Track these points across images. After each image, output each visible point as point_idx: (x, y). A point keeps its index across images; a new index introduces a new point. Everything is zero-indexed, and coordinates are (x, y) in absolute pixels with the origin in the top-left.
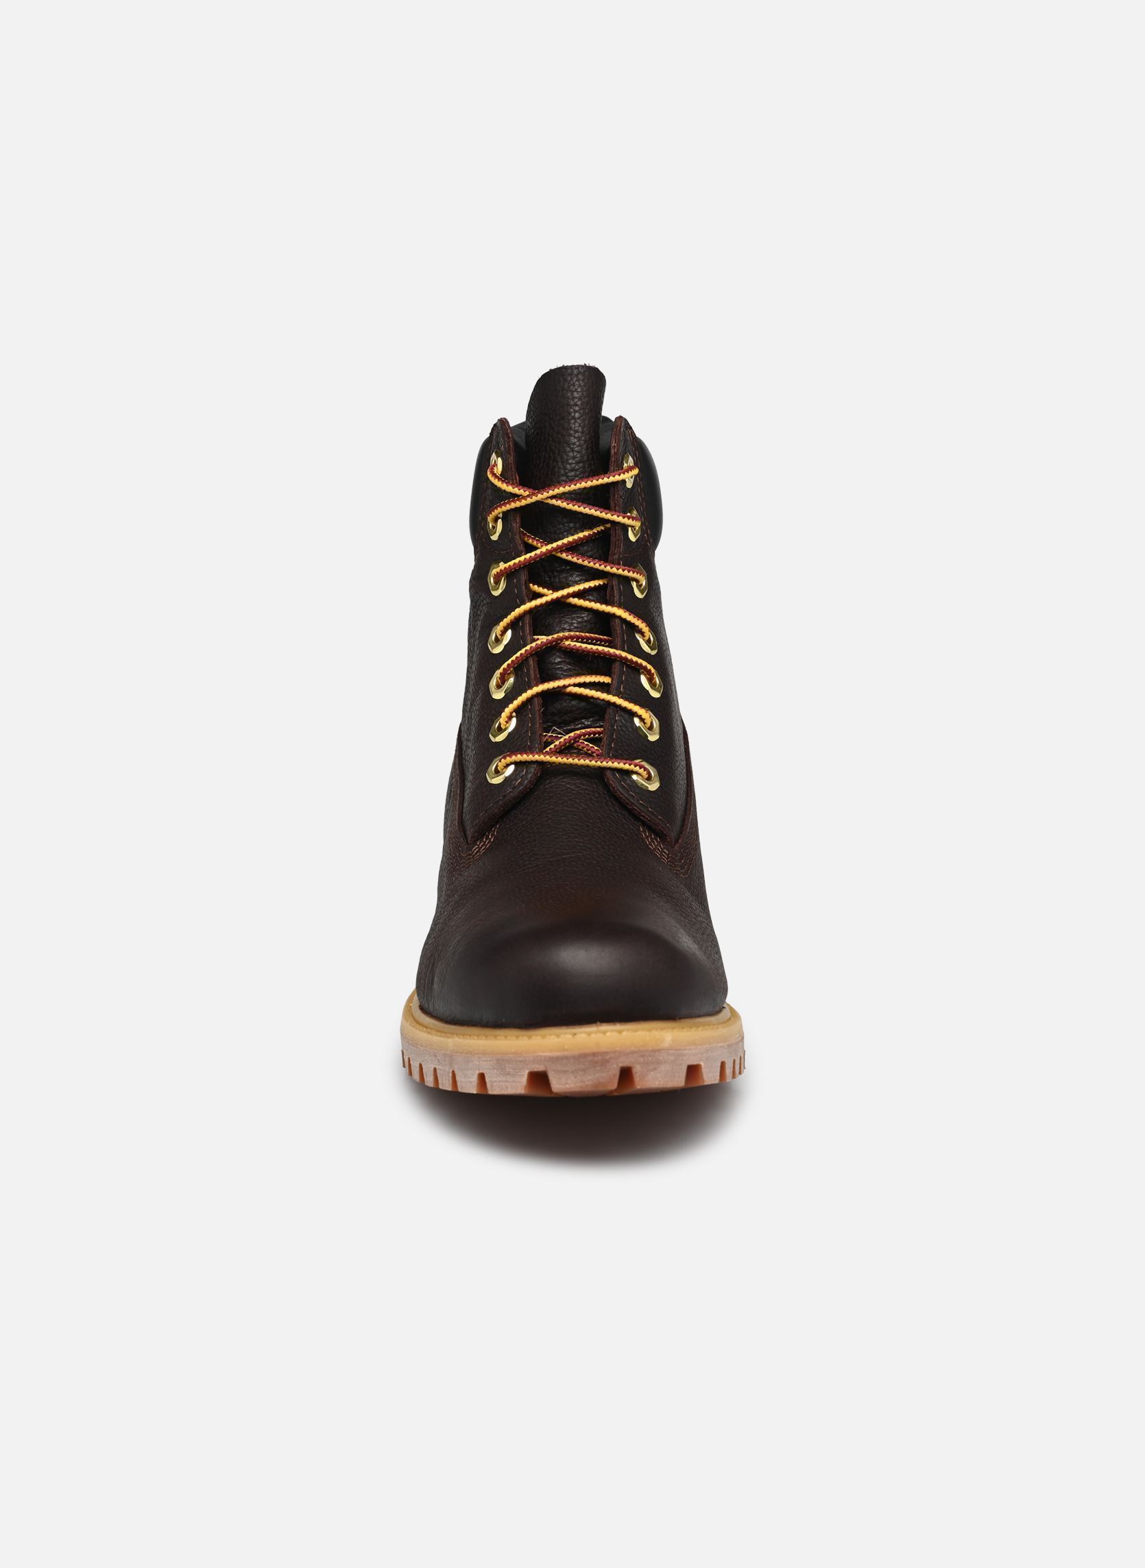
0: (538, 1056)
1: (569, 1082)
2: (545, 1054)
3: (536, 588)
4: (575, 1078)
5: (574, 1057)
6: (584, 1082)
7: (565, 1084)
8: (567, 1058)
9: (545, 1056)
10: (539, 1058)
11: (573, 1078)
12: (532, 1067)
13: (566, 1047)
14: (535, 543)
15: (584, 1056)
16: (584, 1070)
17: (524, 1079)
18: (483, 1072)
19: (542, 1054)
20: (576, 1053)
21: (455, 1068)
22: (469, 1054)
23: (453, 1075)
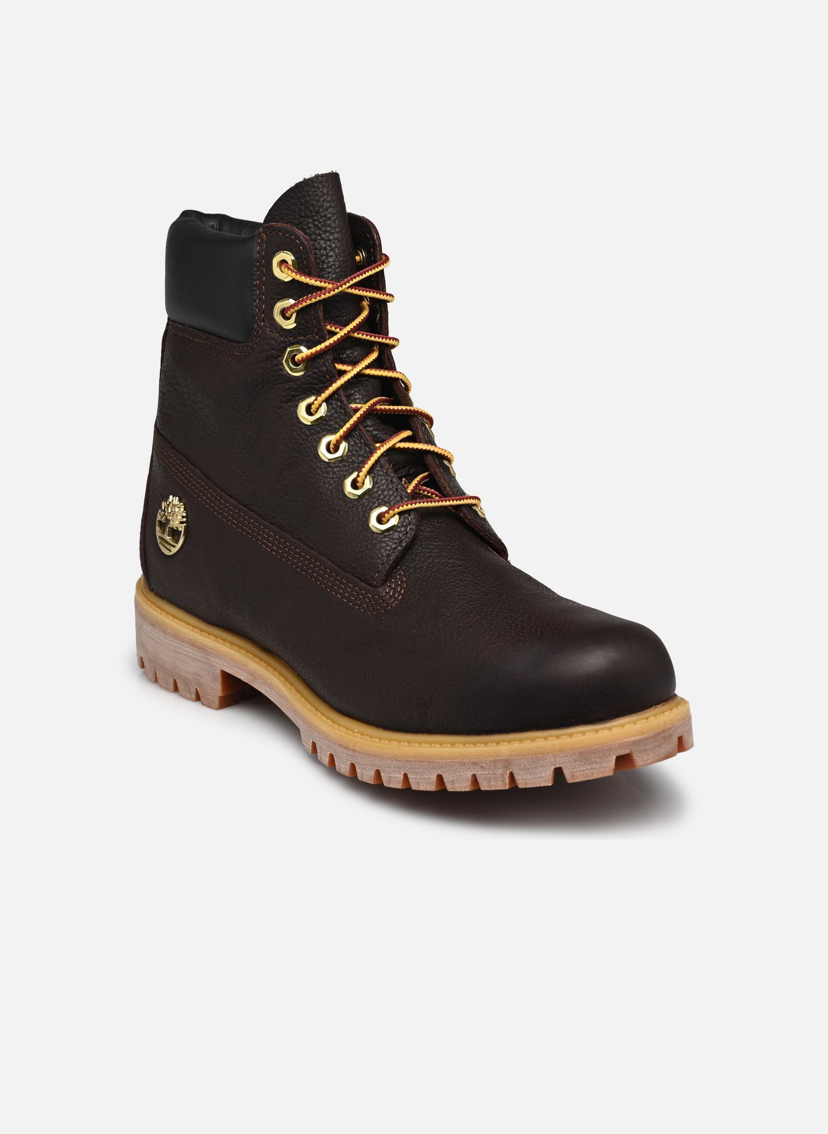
0: (624, 742)
1: (650, 757)
2: (629, 739)
3: (340, 367)
4: (654, 753)
5: (652, 737)
6: (660, 755)
7: (647, 760)
8: (647, 739)
9: (629, 741)
10: (625, 744)
11: (652, 754)
12: (619, 752)
13: (645, 730)
14: (333, 329)
15: (658, 734)
16: (659, 746)
17: (612, 763)
18: (561, 766)
19: (627, 740)
20: (652, 734)
21: (478, 771)
22: (540, 753)
23: (474, 776)
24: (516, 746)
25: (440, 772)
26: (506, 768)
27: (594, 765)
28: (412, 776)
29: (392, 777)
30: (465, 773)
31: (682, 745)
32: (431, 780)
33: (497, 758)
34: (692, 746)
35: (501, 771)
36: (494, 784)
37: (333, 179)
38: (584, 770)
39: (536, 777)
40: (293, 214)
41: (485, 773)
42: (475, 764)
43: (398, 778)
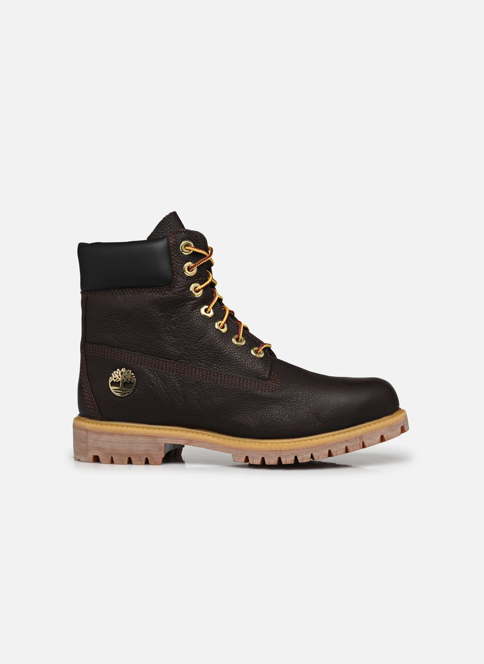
21: (348, 444)
22: (374, 430)
23: (346, 447)
24: (364, 429)
25: (330, 449)
26: (361, 439)
27: (394, 432)
28: (315, 454)
29: (304, 457)
30: (342, 446)
31: (403, 430)
32: (325, 454)
33: (357, 436)
34: (408, 429)
35: (358, 442)
36: (356, 448)
37: (174, 215)
38: (391, 435)
39: (373, 441)
40: (165, 232)
41: (351, 444)
42: (347, 441)
43: (308, 457)
